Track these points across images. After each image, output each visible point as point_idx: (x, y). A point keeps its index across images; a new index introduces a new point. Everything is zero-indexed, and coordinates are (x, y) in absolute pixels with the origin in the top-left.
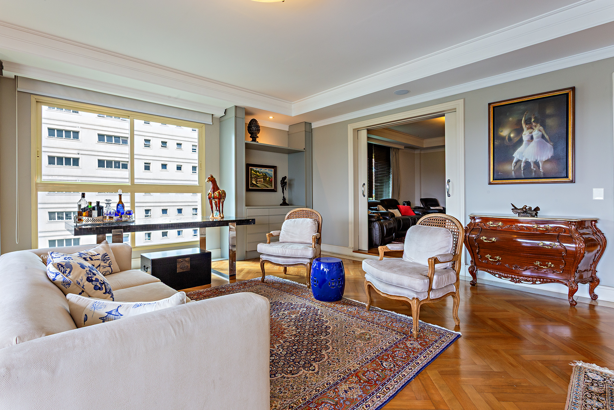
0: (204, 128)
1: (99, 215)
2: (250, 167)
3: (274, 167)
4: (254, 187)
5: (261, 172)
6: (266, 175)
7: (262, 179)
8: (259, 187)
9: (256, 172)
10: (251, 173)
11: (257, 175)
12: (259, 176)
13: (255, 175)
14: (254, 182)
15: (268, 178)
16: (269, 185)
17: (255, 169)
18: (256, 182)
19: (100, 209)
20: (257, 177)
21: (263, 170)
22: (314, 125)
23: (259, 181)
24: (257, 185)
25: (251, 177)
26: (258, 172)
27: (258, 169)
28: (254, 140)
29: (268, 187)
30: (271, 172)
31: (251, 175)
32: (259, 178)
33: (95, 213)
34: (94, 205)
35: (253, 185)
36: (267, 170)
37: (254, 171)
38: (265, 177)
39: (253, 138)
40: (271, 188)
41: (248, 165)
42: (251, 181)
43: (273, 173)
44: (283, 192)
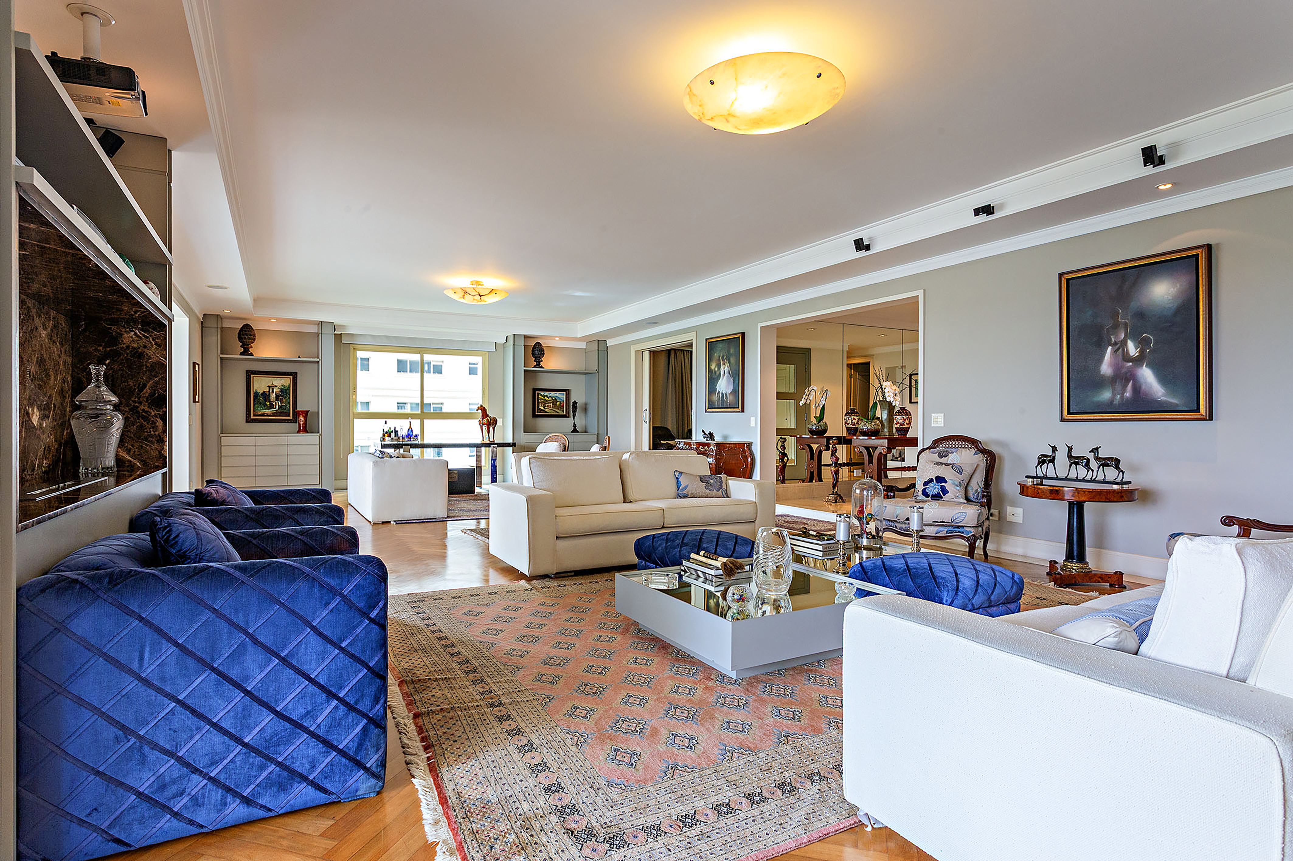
0: (489, 355)
1: (395, 436)
2: (537, 392)
3: (567, 391)
4: (542, 413)
5: (550, 397)
6: (556, 399)
7: (551, 404)
8: (547, 413)
9: (544, 396)
10: (538, 397)
11: (545, 400)
12: (547, 401)
13: (543, 399)
14: (542, 408)
15: (558, 403)
16: (560, 410)
17: (542, 393)
18: (544, 407)
19: (396, 432)
20: (545, 402)
21: (552, 394)
22: (610, 343)
23: (548, 406)
24: (545, 410)
25: (538, 404)
26: (547, 396)
27: (547, 393)
28: (538, 365)
29: (558, 413)
30: (562, 396)
31: (538, 400)
32: (547, 403)
33: (393, 435)
34: (392, 429)
35: (539, 410)
36: (557, 394)
37: (541, 395)
38: (555, 401)
39: (537, 362)
40: (561, 413)
41: (535, 390)
42: (538, 406)
43: (565, 397)
44: (574, 418)
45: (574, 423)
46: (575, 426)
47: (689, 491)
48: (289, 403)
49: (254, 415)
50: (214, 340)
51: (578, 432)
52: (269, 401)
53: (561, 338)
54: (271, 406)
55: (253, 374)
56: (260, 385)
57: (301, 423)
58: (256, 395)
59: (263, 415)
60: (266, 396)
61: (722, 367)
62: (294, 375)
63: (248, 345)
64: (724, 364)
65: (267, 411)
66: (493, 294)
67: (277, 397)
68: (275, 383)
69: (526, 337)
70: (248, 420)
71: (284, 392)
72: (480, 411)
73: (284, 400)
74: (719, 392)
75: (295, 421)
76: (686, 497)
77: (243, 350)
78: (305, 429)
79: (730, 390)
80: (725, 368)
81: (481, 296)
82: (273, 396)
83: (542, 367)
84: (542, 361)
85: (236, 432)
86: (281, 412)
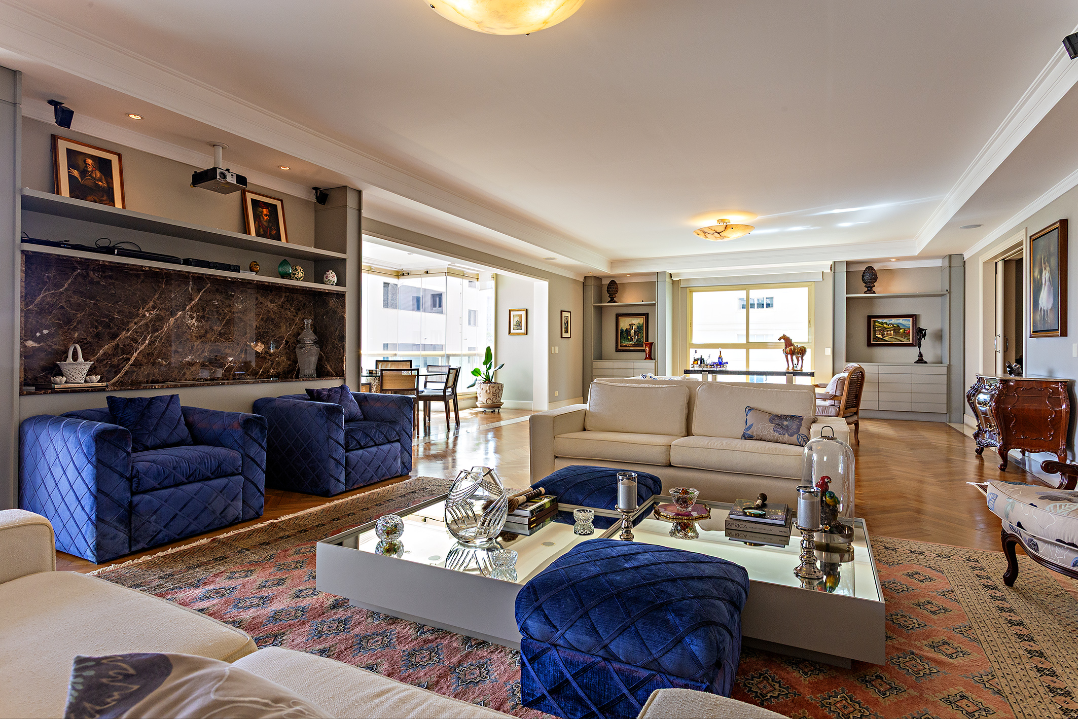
0: (813, 285)
2: (872, 319)
3: (914, 317)
4: (880, 341)
5: (891, 324)
6: (898, 326)
7: (892, 332)
8: (887, 341)
9: (882, 323)
10: (874, 325)
11: (884, 327)
12: (886, 329)
13: (881, 327)
14: (880, 336)
15: (901, 330)
16: (904, 338)
17: (880, 320)
18: (882, 336)
20: (883, 330)
21: (894, 321)
22: (968, 254)
23: (887, 334)
24: (884, 338)
25: (875, 331)
26: (886, 323)
27: (885, 320)
28: (870, 290)
29: (902, 341)
30: (908, 322)
31: (874, 328)
32: (887, 331)
35: (876, 338)
36: (901, 321)
37: (879, 323)
38: (896, 329)
39: (867, 287)
40: (905, 341)
41: (870, 318)
42: (874, 335)
43: (911, 323)
44: (919, 348)
45: (920, 353)
46: (921, 355)
47: (754, 431)
48: (643, 337)
49: (620, 347)
50: (592, 293)
51: (926, 362)
52: (630, 336)
53: (899, 259)
54: (631, 340)
55: (620, 316)
56: (625, 323)
57: (647, 352)
58: (622, 330)
59: (626, 346)
60: (628, 331)
61: (1043, 274)
62: (646, 315)
63: (612, 295)
64: (1045, 269)
65: (629, 343)
66: (729, 230)
67: (635, 332)
68: (634, 322)
69: (848, 263)
70: (617, 350)
71: (640, 328)
72: (783, 341)
73: (640, 335)
74: (1041, 308)
75: (644, 351)
76: (750, 438)
77: (610, 299)
78: (650, 357)
79: (1050, 306)
80: (1046, 275)
81: (719, 233)
82: (632, 332)
83: (874, 292)
84: (875, 286)
85: (609, 359)
86: (638, 344)
